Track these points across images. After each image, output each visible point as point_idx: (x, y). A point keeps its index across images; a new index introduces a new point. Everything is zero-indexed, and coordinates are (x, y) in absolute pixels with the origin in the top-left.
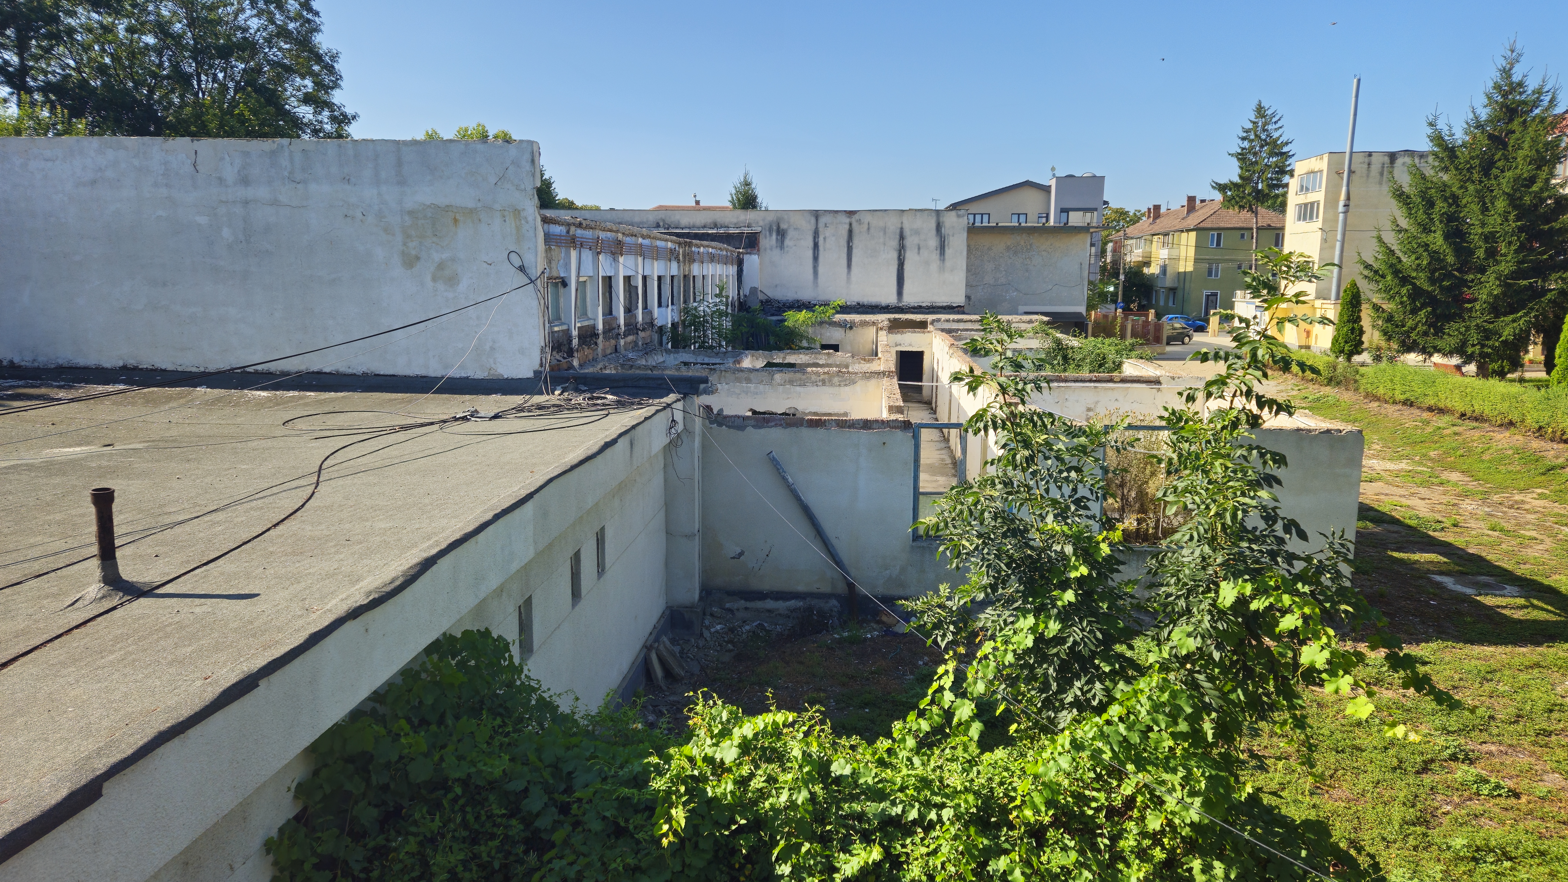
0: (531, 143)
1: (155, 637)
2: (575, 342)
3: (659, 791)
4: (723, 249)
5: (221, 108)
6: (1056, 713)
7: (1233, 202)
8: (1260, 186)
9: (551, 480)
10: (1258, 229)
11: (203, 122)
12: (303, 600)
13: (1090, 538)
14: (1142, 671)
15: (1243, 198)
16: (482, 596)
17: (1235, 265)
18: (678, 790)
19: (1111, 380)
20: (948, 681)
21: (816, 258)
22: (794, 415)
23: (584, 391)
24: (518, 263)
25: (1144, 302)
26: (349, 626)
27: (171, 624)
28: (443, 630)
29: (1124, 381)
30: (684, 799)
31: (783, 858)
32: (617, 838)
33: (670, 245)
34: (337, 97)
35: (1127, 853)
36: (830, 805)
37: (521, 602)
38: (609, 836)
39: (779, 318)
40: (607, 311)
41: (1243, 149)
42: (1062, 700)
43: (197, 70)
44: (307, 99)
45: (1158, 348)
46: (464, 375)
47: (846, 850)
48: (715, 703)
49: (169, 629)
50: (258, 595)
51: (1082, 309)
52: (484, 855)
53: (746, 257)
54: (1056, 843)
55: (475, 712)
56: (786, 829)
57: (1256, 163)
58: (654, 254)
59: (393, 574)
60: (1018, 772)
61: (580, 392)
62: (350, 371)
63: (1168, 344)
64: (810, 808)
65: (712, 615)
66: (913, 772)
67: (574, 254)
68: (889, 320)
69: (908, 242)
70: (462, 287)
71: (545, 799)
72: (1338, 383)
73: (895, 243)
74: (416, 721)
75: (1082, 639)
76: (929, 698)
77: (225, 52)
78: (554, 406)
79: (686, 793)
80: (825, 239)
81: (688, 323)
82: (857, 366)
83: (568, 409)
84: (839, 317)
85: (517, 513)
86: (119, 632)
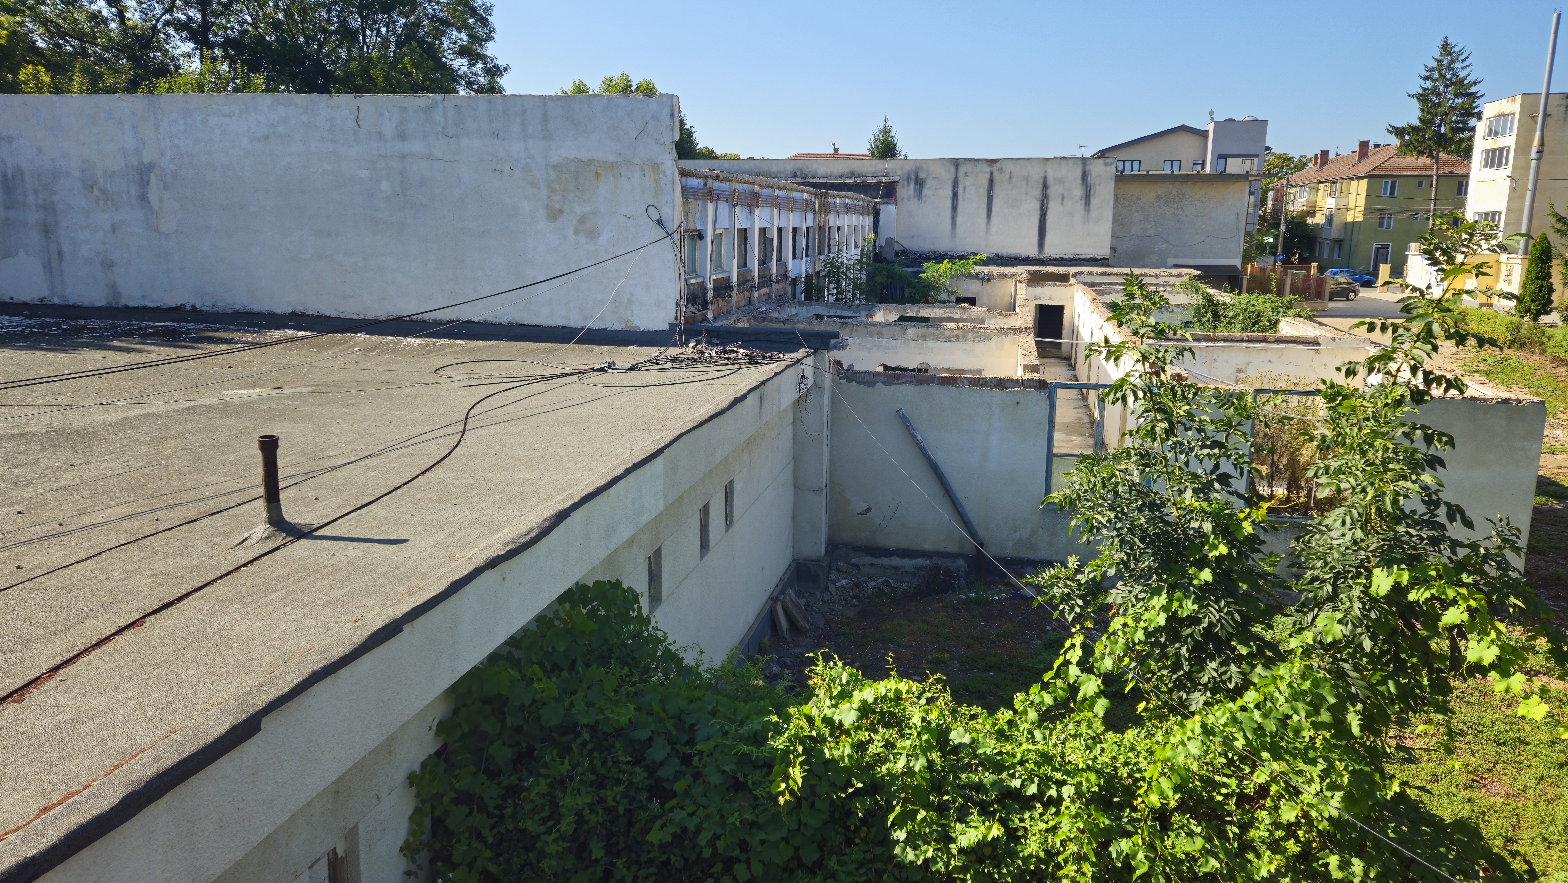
0: (671, 97)
1: (313, 578)
2: (710, 294)
3: (777, 749)
4: (860, 200)
5: (385, 62)
6: (1188, 694)
7: (1411, 147)
8: (1443, 130)
9: (681, 436)
10: (1438, 176)
11: (369, 76)
12: (446, 547)
13: (1231, 516)
14: (1283, 657)
15: (1423, 142)
16: (613, 547)
17: (1411, 215)
18: (796, 750)
19: (1264, 340)
20: (1075, 655)
21: (954, 208)
22: (926, 371)
23: (717, 345)
24: (656, 217)
25: (1306, 255)
26: (488, 575)
27: (326, 566)
28: (576, 580)
29: (1279, 341)
30: (801, 759)
31: (899, 823)
32: (736, 791)
33: (806, 196)
34: (490, 49)
35: (1257, 844)
36: (948, 773)
37: (651, 553)
38: (728, 789)
39: (915, 269)
40: (742, 263)
41: (1425, 89)
42: (1194, 681)
43: (362, 26)
44: (463, 52)
45: (1318, 304)
46: (602, 326)
47: (961, 820)
48: (836, 664)
49: (325, 571)
50: (406, 541)
51: (1237, 262)
52: (610, 799)
53: (883, 207)
54: (1181, 828)
55: (604, 660)
56: (903, 795)
57: (1439, 104)
58: (790, 205)
59: (529, 526)
60: (1144, 753)
61: (712, 344)
62: (497, 321)
63: (1331, 300)
64: (928, 776)
65: (838, 569)
66: (1034, 747)
67: (710, 206)
68: (1029, 272)
69: (1051, 192)
70: (602, 240)
71: (668, 749)
72: (1522, 346)
73: (1037, 193)
74: (548, 666)
75: (1218, 621)
76: (1054, 671)
77: (388, 7)
78: (687, 359)
79: (803, 753)
80: (964, 188)
81: (822, 274)
82: (993, 321)
83: (701, 363)
84: (977, 269)
85: (648, 467)
86: (281, 571)
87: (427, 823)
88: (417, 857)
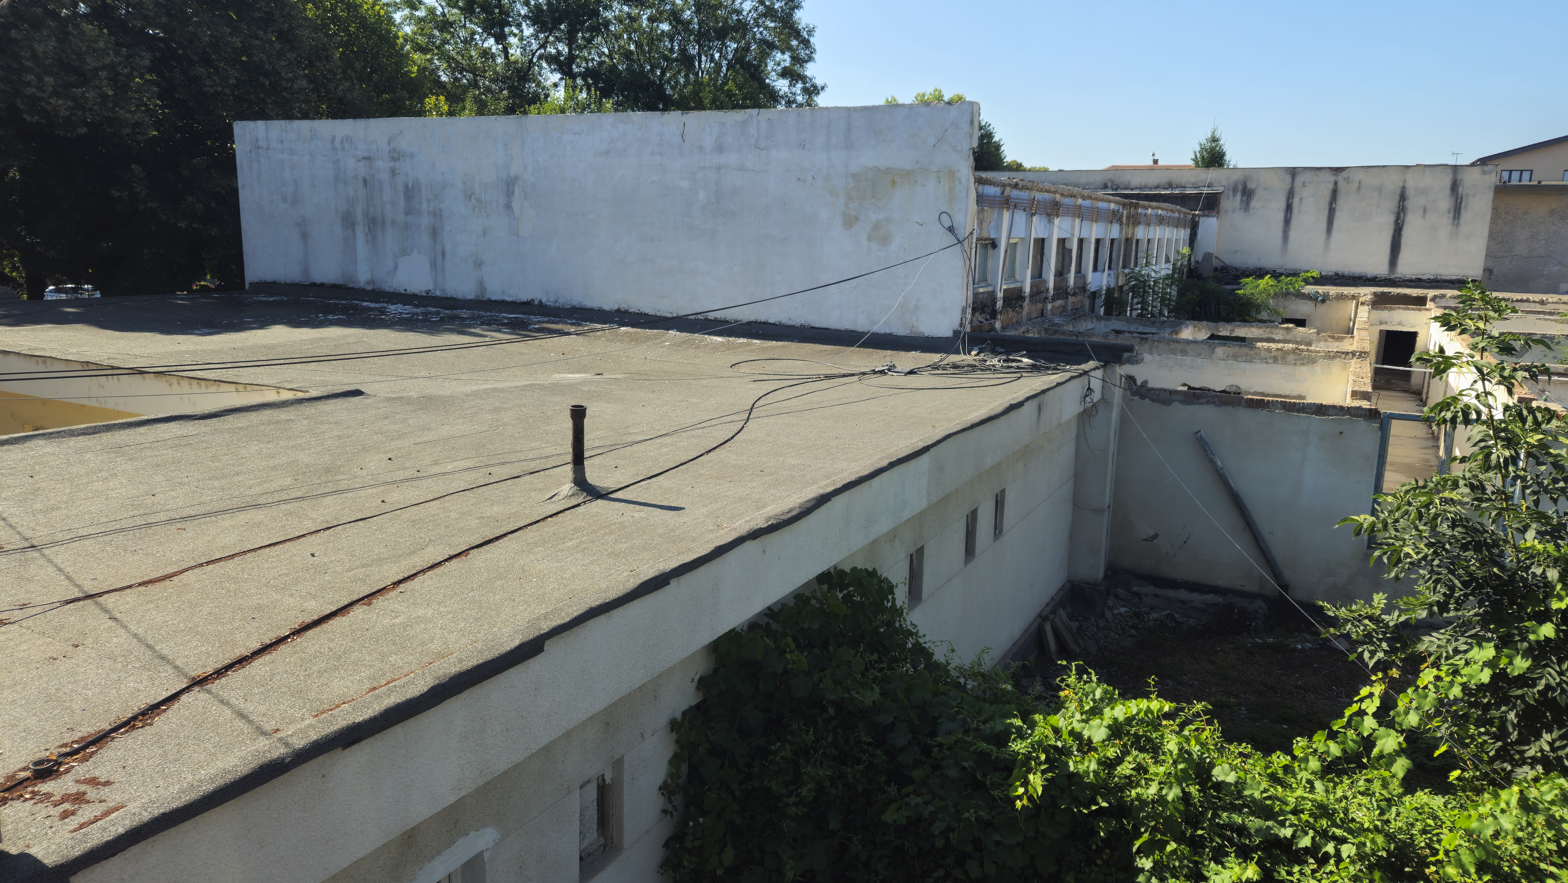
0: (972, 104)
1: (603, 532)
2: (999, 304)
3: (1018, 754)
4: (1176, 211)
5: (715, 85)
9: (949, 436)
11: (700, 98)
12: (717, 517)
16: (872, 537)
18: (1038, 757)
20: (1371, 706)
21: (1287, 222)
22: (1234, 393)
23: (1000, 353)
24: (947, 224)
26: (749, 545)
27: (615, 523)
28: (833, 563)
30: (1043, 767)
31: (1145, 851)
32: (973, 790)
33: (1113, 206)
34: (810, 70)
36: (1206, 810)
37: (913, 551)
38: (965, 786)
39: (1232, 286)
40: (1036, 274)
42: (1522, 753)
43: (699, 52)
44: (786, 73)
46: (888, 331)
47: (1218, 861)
48: (1090, 679)
49: (613, 527)
50: (683, 509)
52: (850, 776)
53: (1202, 220)
55: (855, 643)
56: (1153, 824)
58: (1095, 215)
59: (791, 505)
60: (1446, 823)
61: (995, 353)
62: (791, 323)
64: (1182, 808)
65: (1116, 596)
66: (1310, 796)
67: (1006, 215)
68: (1375, 294)
69: (1410, 204)
70: (894, 245)
71: (909, 737)
73: (1392, 204)
74: (802, 642)
75: (1559, 684)
76: (1345, 719)
77: (722, 34)
78: (969, 366)
79: (1046, 762)
80: (1301, 199)
81: (1126, 288)
82: (1322, 344)
83: (982, 370)
84: (1309, 289)
85: (912, 463)
86: (579, 524)
87: (684, 768)
88: (673, 798)
